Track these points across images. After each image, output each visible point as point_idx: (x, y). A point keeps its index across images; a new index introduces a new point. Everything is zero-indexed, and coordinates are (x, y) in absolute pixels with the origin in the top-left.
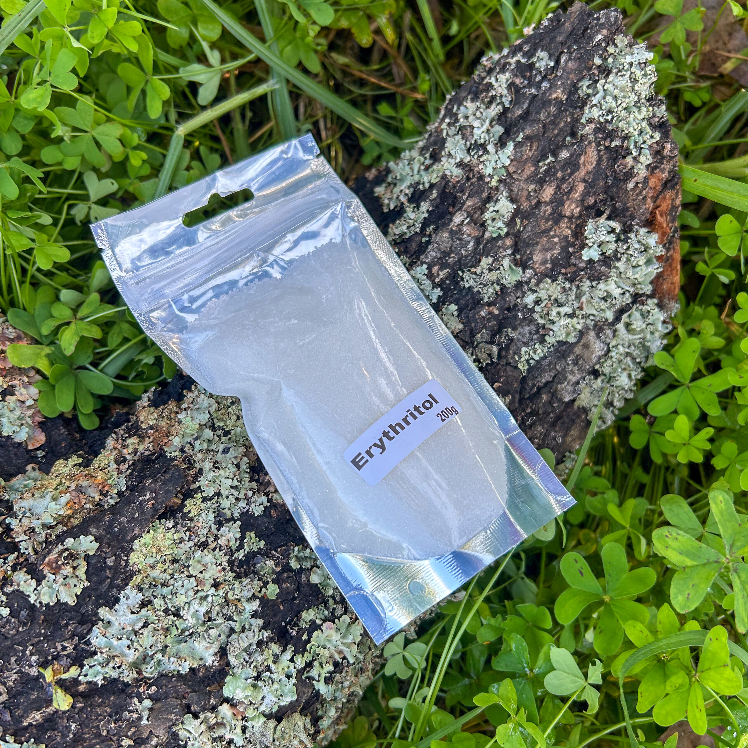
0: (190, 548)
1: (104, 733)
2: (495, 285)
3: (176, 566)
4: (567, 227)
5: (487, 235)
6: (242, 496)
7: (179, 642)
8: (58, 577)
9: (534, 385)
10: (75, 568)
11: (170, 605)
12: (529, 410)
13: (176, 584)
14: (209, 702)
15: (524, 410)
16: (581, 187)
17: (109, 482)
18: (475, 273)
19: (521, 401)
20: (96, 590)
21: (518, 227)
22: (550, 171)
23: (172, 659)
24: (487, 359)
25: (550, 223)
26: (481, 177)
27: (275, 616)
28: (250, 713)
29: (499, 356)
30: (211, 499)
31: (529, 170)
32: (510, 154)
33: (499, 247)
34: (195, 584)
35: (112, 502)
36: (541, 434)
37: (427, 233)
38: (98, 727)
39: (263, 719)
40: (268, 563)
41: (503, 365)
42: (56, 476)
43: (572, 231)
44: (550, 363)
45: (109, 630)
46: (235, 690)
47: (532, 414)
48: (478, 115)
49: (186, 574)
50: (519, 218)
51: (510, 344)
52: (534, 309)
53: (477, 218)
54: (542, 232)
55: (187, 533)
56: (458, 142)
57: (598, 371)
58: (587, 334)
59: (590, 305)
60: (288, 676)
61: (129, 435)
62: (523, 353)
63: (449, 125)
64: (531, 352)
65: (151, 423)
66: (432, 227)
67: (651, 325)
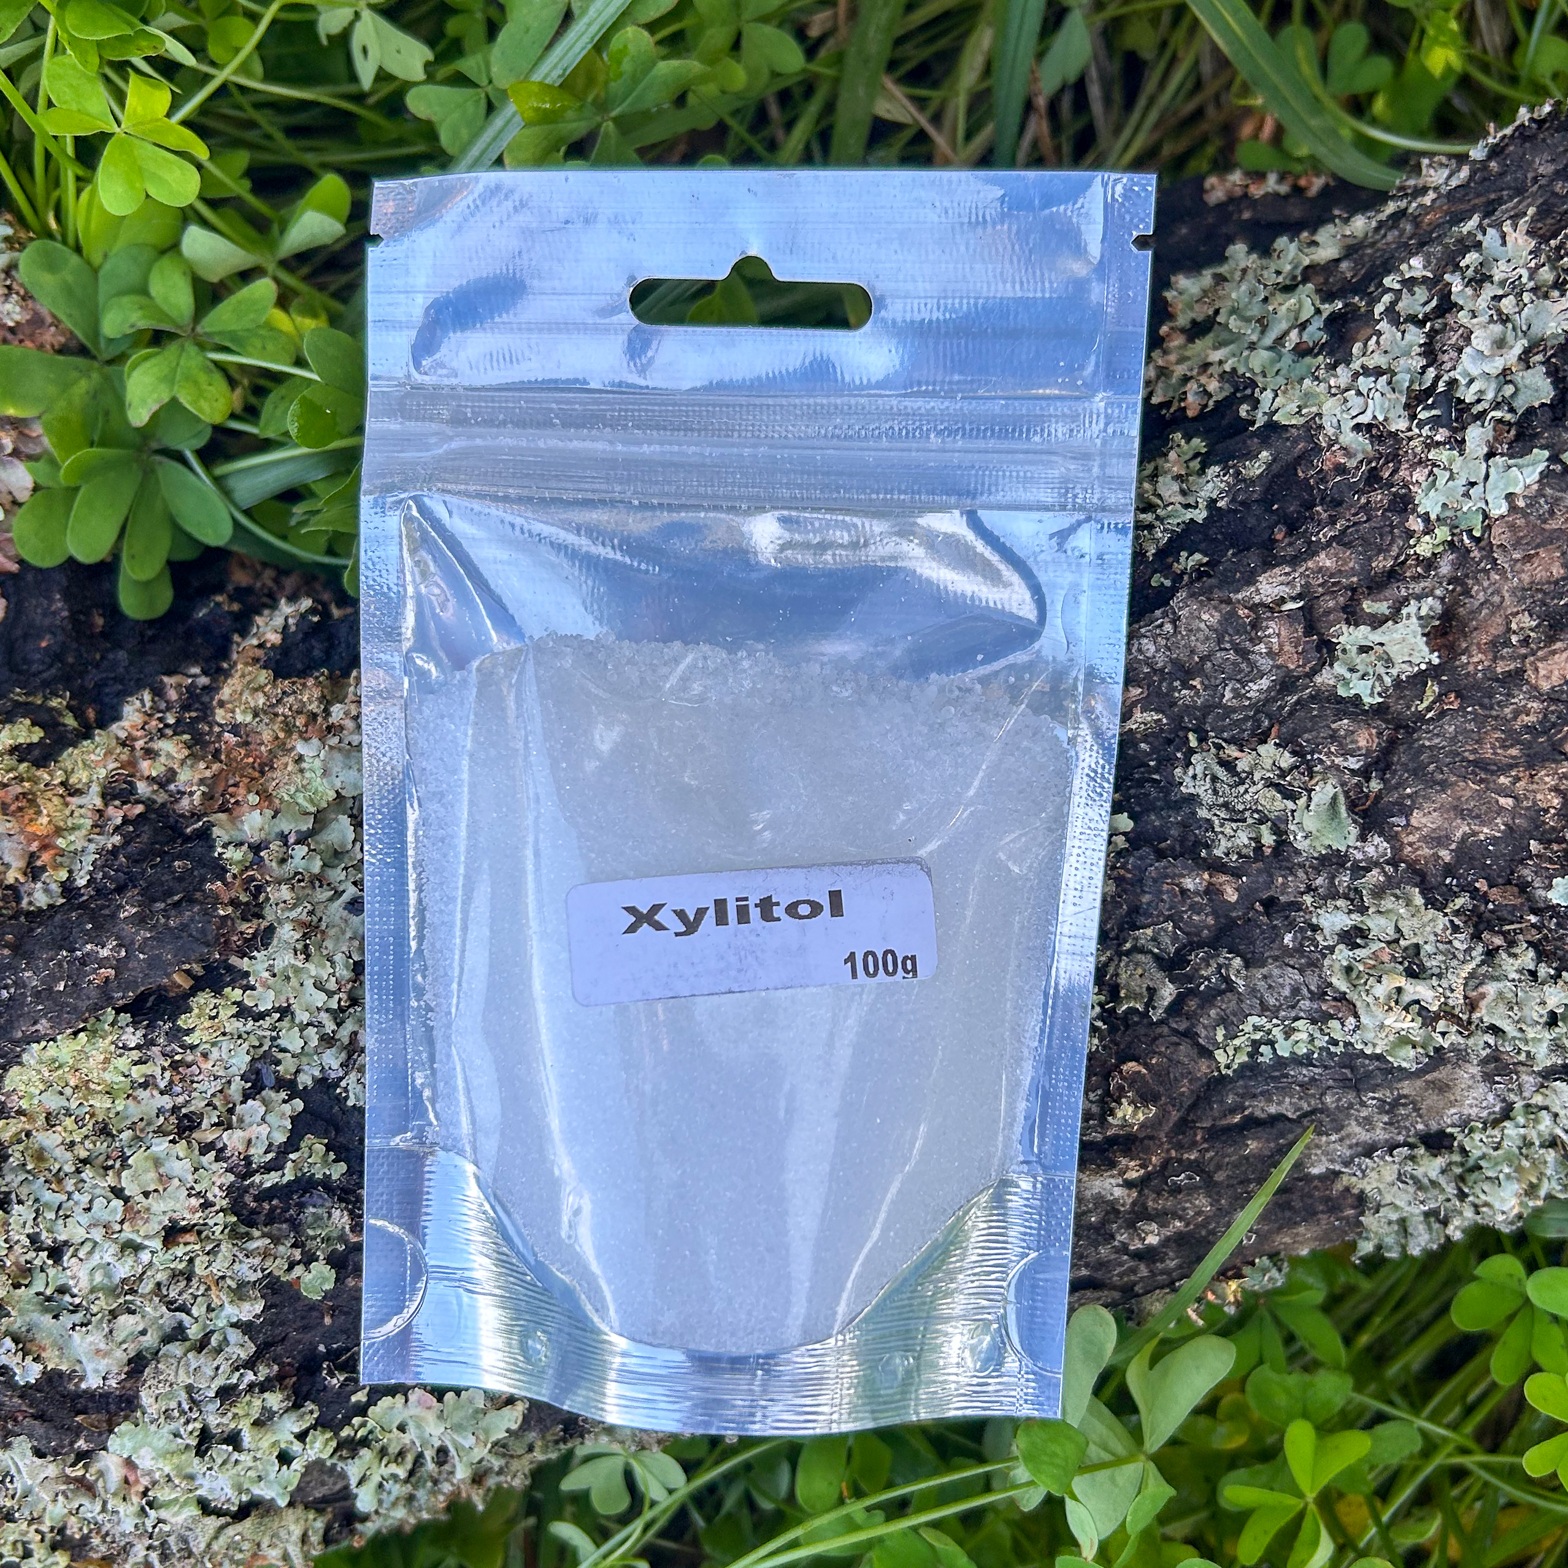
0: (160, 1111)
2: (1265, 830)
3: (102, 1146)
4: (1555, 789)
5: (1325, 678)
6: (344, 1034)
7: (46, 1310)
9: (1239, 1108)
11: (44, 1235)
13: (76, 1196)
14: (72, 1443)
15: (1180, 1147)
17: (61, 842)
18: (1229, 765)
19: (1184, 1126)
21: (1422, 706)
23: (8, 1343)
24: (1136, 997)
25: (1514, 752)
26: (1404, 504)
27: (305, 1328)
28: (163, 1494)
29: (1176, 1008)
30: (261, 1016)
31: (1548, 566)
32: (1518, 490)
33: (1334, 737)
34: (119, 1218)
35: (41, 900)
36: (1199, 1213)
37: (1177, 568)
39: (194, 1511)
40: (336, 1213)
41: (1175, 1032)
44: (1313, 1082)
46: (135, 1449)
47: (1196, 1167)
48: (1508, 305)
49: (111, 1180)
50: (1440, 683)
51: (1222, 993)
52: (1332, 949)
53: (1328, 612)
54: (1476, 763)
55: (167, 1074)
56: (1407, 354)
57: (1452, 1137)
58: (1457, 1065)
59: (1502, 1009)
60: (285, 1458)
61: (178, 721)
62: (1247, 1027)
63: (1410, 283)
64: (1275, 1031)
65: (240, 718)
66: (1197, 556)
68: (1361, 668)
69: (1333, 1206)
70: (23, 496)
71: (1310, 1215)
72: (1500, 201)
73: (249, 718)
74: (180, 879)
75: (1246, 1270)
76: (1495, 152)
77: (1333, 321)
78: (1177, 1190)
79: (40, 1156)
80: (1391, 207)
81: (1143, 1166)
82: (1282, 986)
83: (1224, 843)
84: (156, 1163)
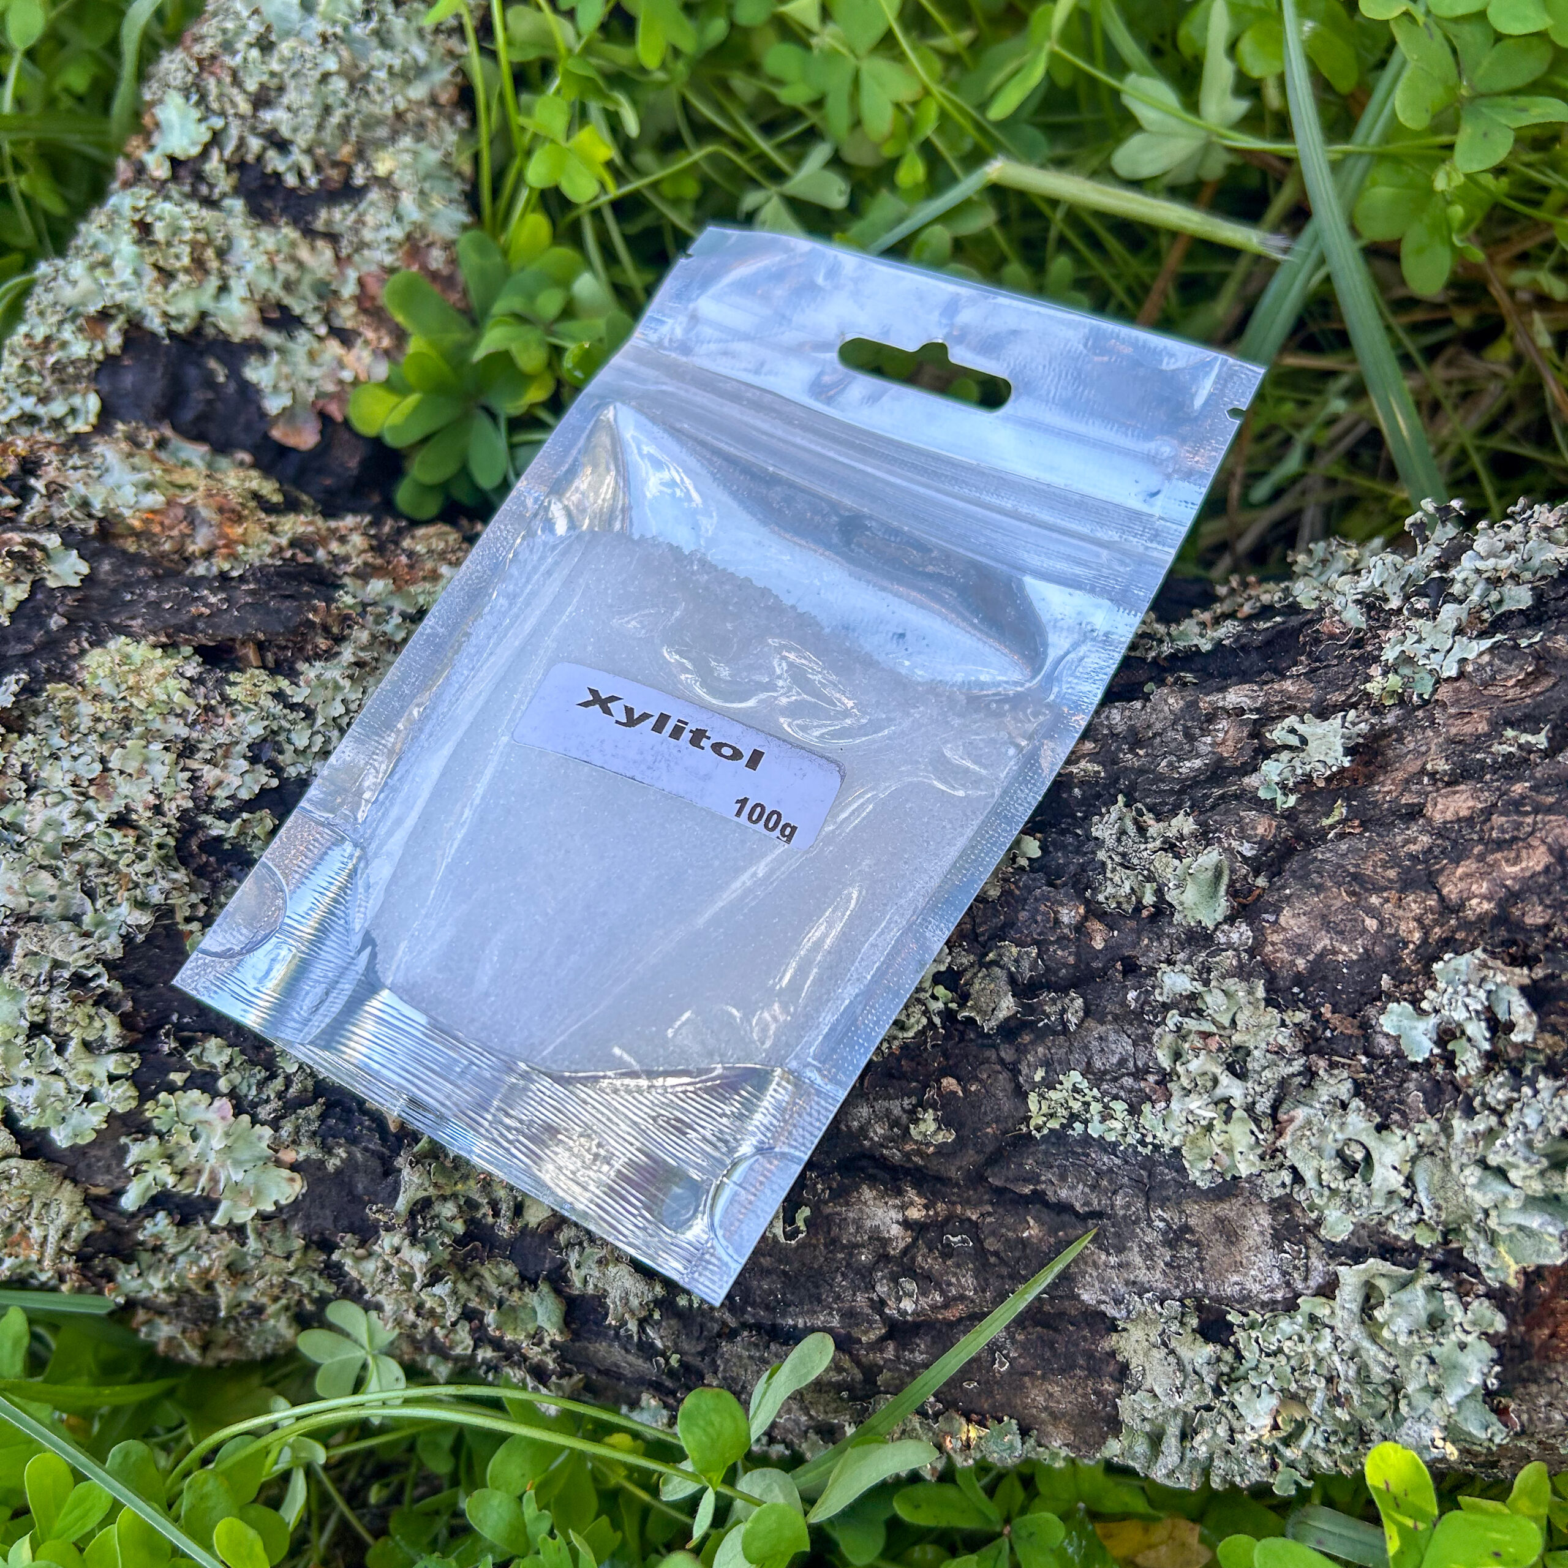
0: (176, 736)
2: (1149, 888)
3: (117, 731)
4: (1419, 920)
5: (1252, 779)
9: (1034, 1178)
11: (34, 767)
12: (975, 1216)
13: (73, 747)
15: (966, 1202)
16: (1536, 860)
17: (241, 549)
18: (1141, 828)
21: (1326, 822)
24: (980, 1012)
26: (1374, 659)
29: (1010, 1030)
30: (290, 706)
31: (1476, 724)
32: (1472, 656)
33: (1240, 822)
34: (92, 776)
35: (200, 572)
37: (1169, 680)
41: (1001, 1061)
43: (1425, 941)
44: (1111, 1173)
47: (973, 1230)
49: (104, 749)
50: (1349, 806)
51: (1055, 1033)
52: (1166, 1011)
54: (1356, 877)
55: (198, 712)
57: (1229, 1327)
58: (1249, 1206)
60: (89, 1097)
61: (377, 535)
62: (1067, 1083)
64: (1095, 1107)
65: (419, 549)
67: (1432, 1361)
69: (1095, 1369)
71: (1070, 1369)
73: (424, 552)
78: (948, 1252)
79: (72, 716)
81: (926, 1207)
82: (1113, 1052)
83: (1110, 890)
84: (147, 760)
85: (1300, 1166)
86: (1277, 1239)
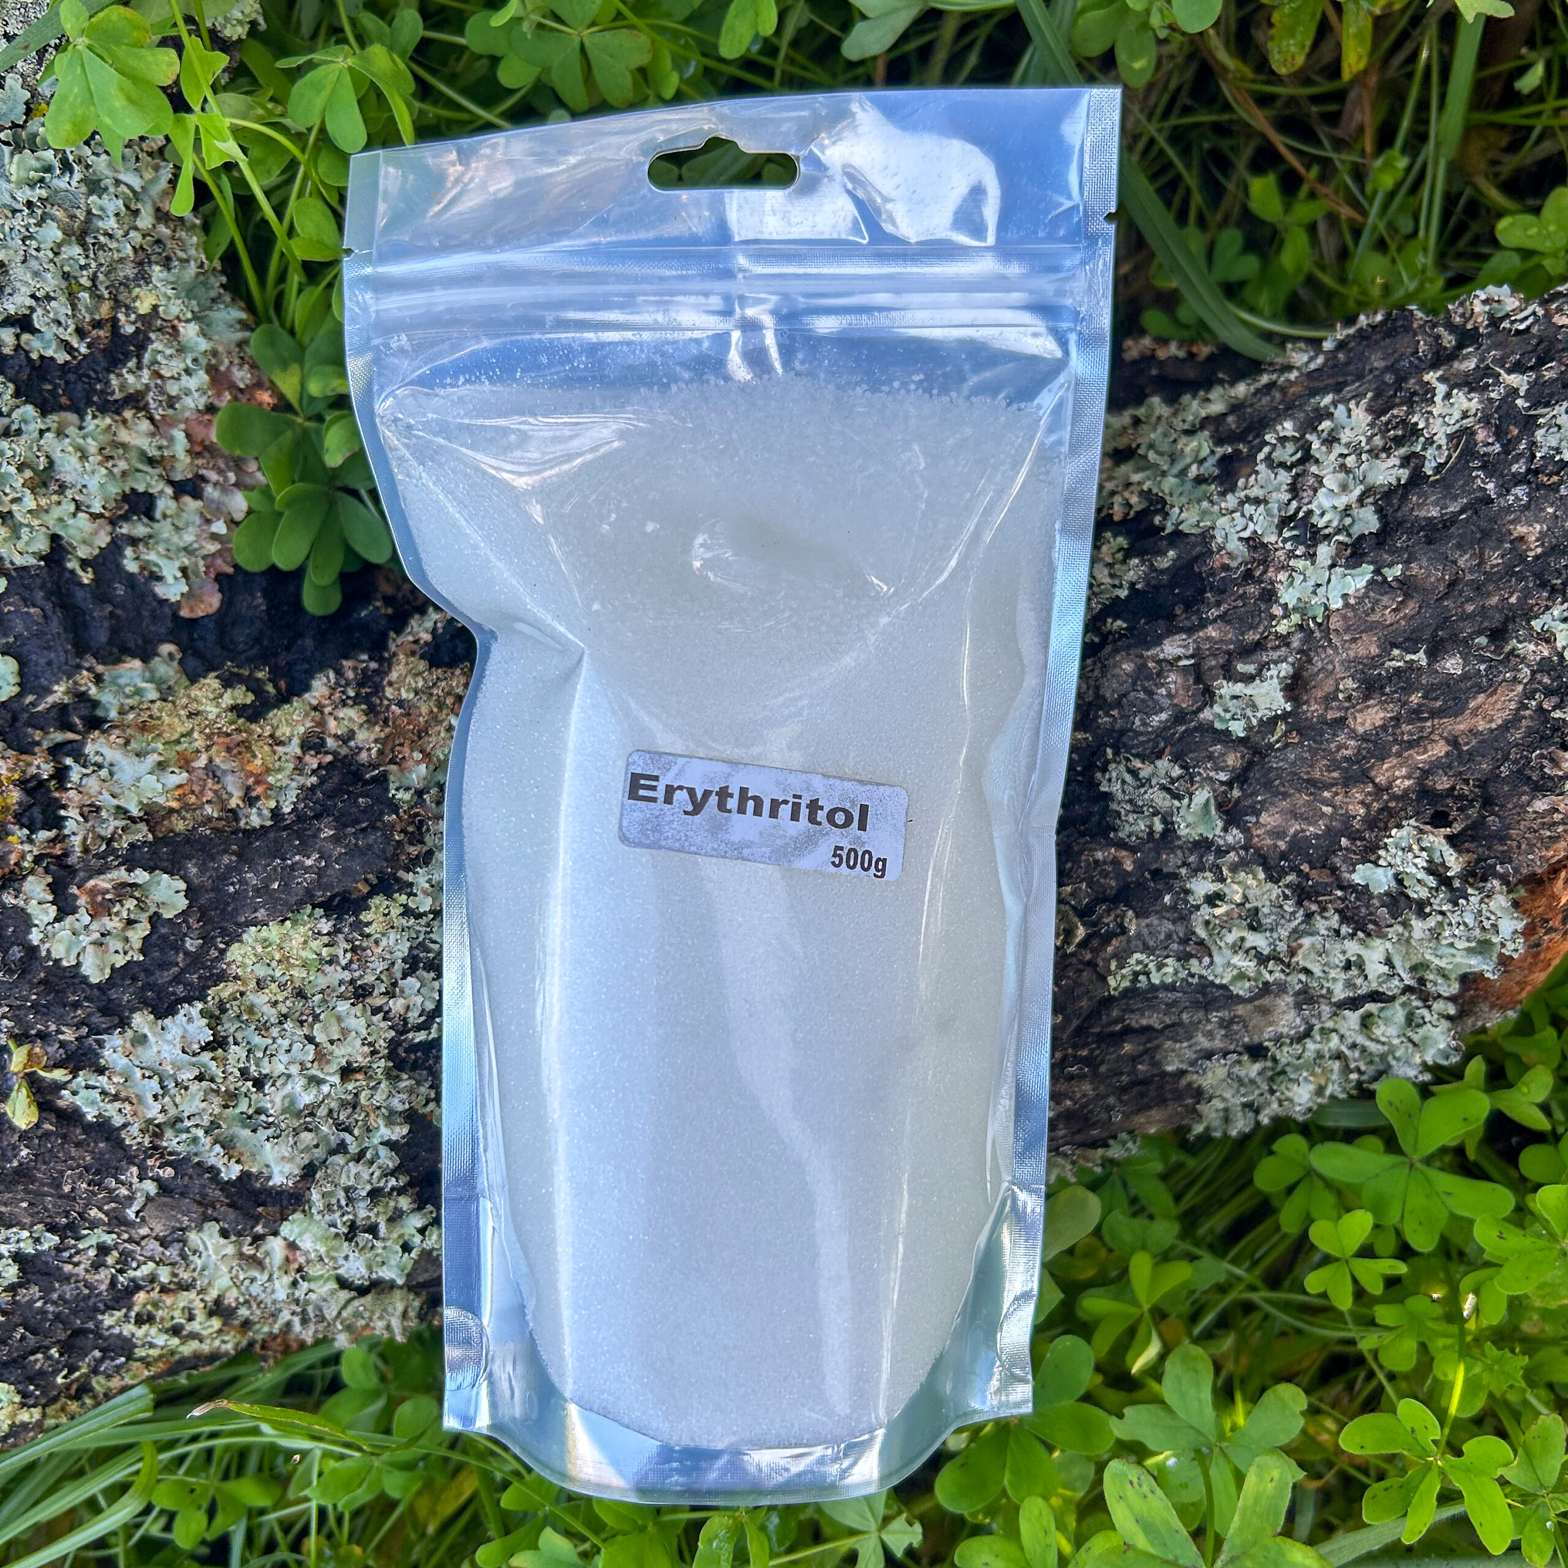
0: (341, 982)
1: (67, 1189)
2: (1157, 820)
3: (299, 1004)
4: (1362, 803)
5: (1206, 715)
7: (245, 1126)
8: (94, 926)
9: (1121, 1019)
10: (130, 922)
11: (253, 1068)
12: (1085, 1053)
13: (279, 1041)
14: (253, 1228)
15: (1075, 1047)
16: (1439, 749)
17: (271, 779)
18: (1134, 773)
19: (1080, 1031)
20: (148, 972)
21: (1273, 739)
22: (1405, 678)
23: (218, 1148)
26: (1269, 595)
28: (313, 1271)
29: (1084, 944)
30: (419, 916)
31: (1368, 646)
32: (1351, 592)
33: (1210, 757)
34: (311, 1057)
35: (255, 821)
36: (1084, 1095)
37: (1104, 630)
38: (62, 1173)
39: (333, 1285)
41: (1081, 962)
42: (190, 715)
43: (1368, 813)
44: (1175, 1003)
45: (140, 1050)
46: (300, 1234)
47: (1087, 1061)
48: (1351, 461)
49: (306, 1031)
50: (1287, 724)
51: (1116, 935)
52: (1197, 908)
53: (1211, 669)
54: (1308, 781)
55: (349, 955)
56: (1278, 489)
57: (1267, 1049)
58: (1277, 995)
59: (1313, 956)
60: (406, 1248)
61: (358, 695)
62: (1132, 961)
63: (1283, 440)
64: (1152, 966)
65: (404, 695)
66: (1119, 623)
67: (1415, 1045)
68: (1233, 710)
69: (1179, 1096)
70: (239, 516)
71: (1162, 1101)
72: (1346, 384)
73: (411, 696)
74: (364, 812)
75: (1111, 1142)
76: (1341, 345)
77: (1224, 460)
78: (1070, 1077)
79: (251, 1010)
80: (1265, 379)
82: (1160, 932)
83: (1127, 828)
84: (339, 1019)
85: (1309, 966)
86: (1298, 1006)
